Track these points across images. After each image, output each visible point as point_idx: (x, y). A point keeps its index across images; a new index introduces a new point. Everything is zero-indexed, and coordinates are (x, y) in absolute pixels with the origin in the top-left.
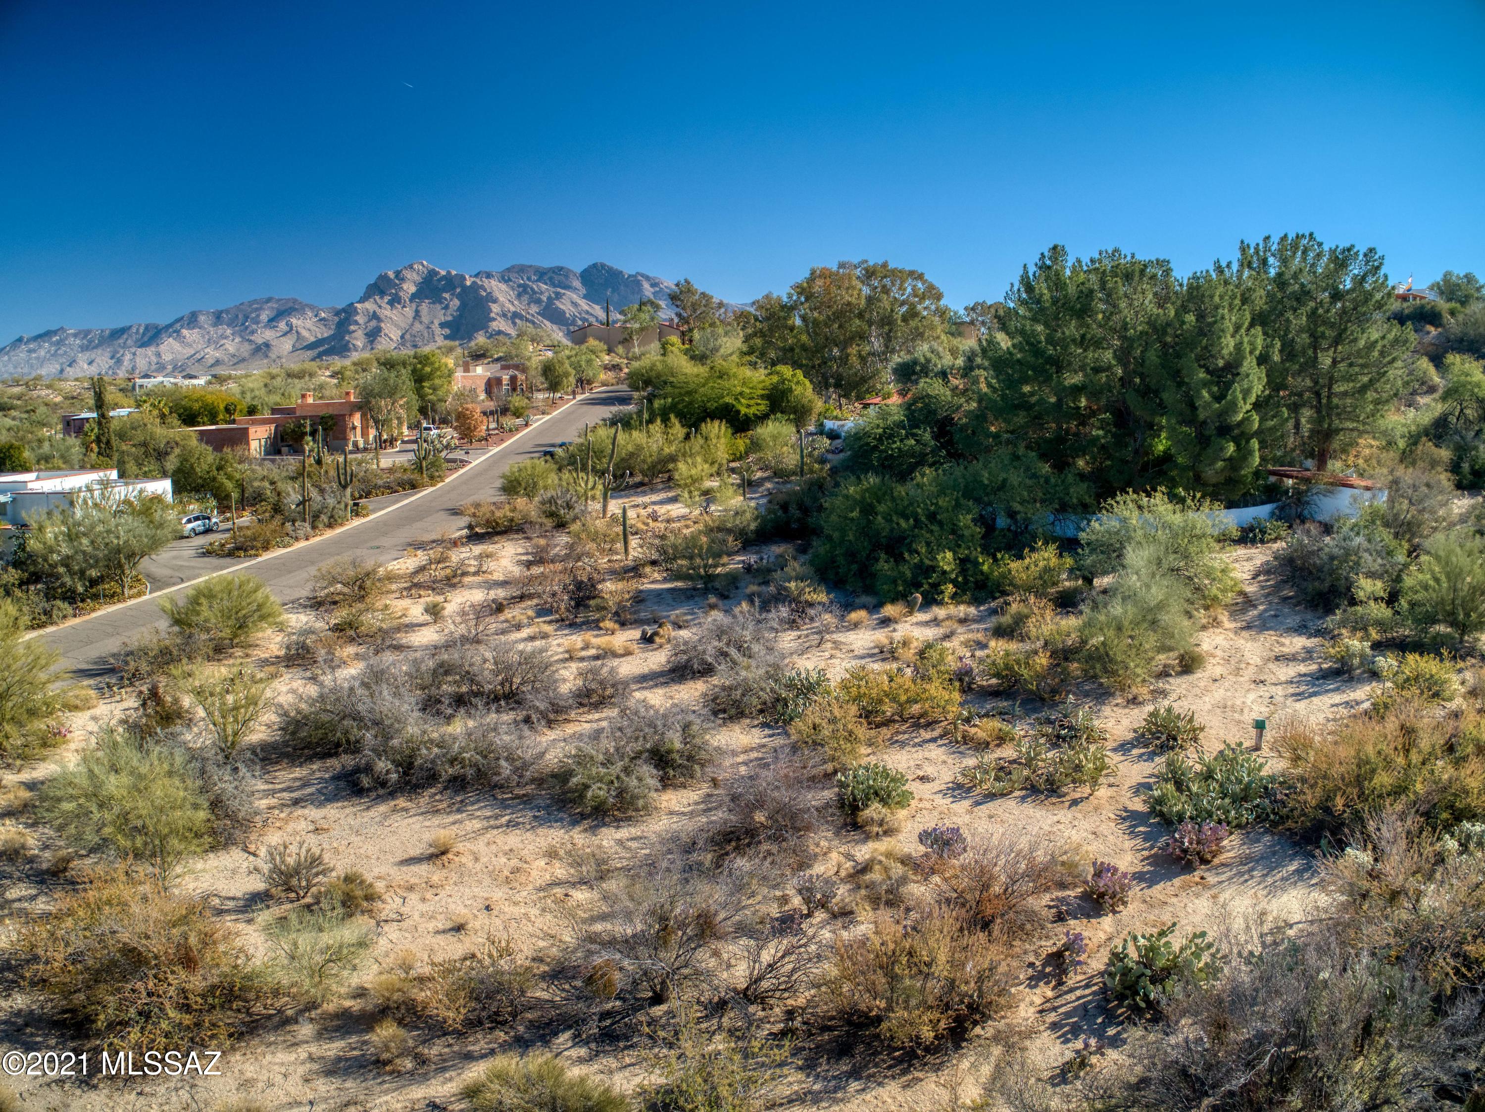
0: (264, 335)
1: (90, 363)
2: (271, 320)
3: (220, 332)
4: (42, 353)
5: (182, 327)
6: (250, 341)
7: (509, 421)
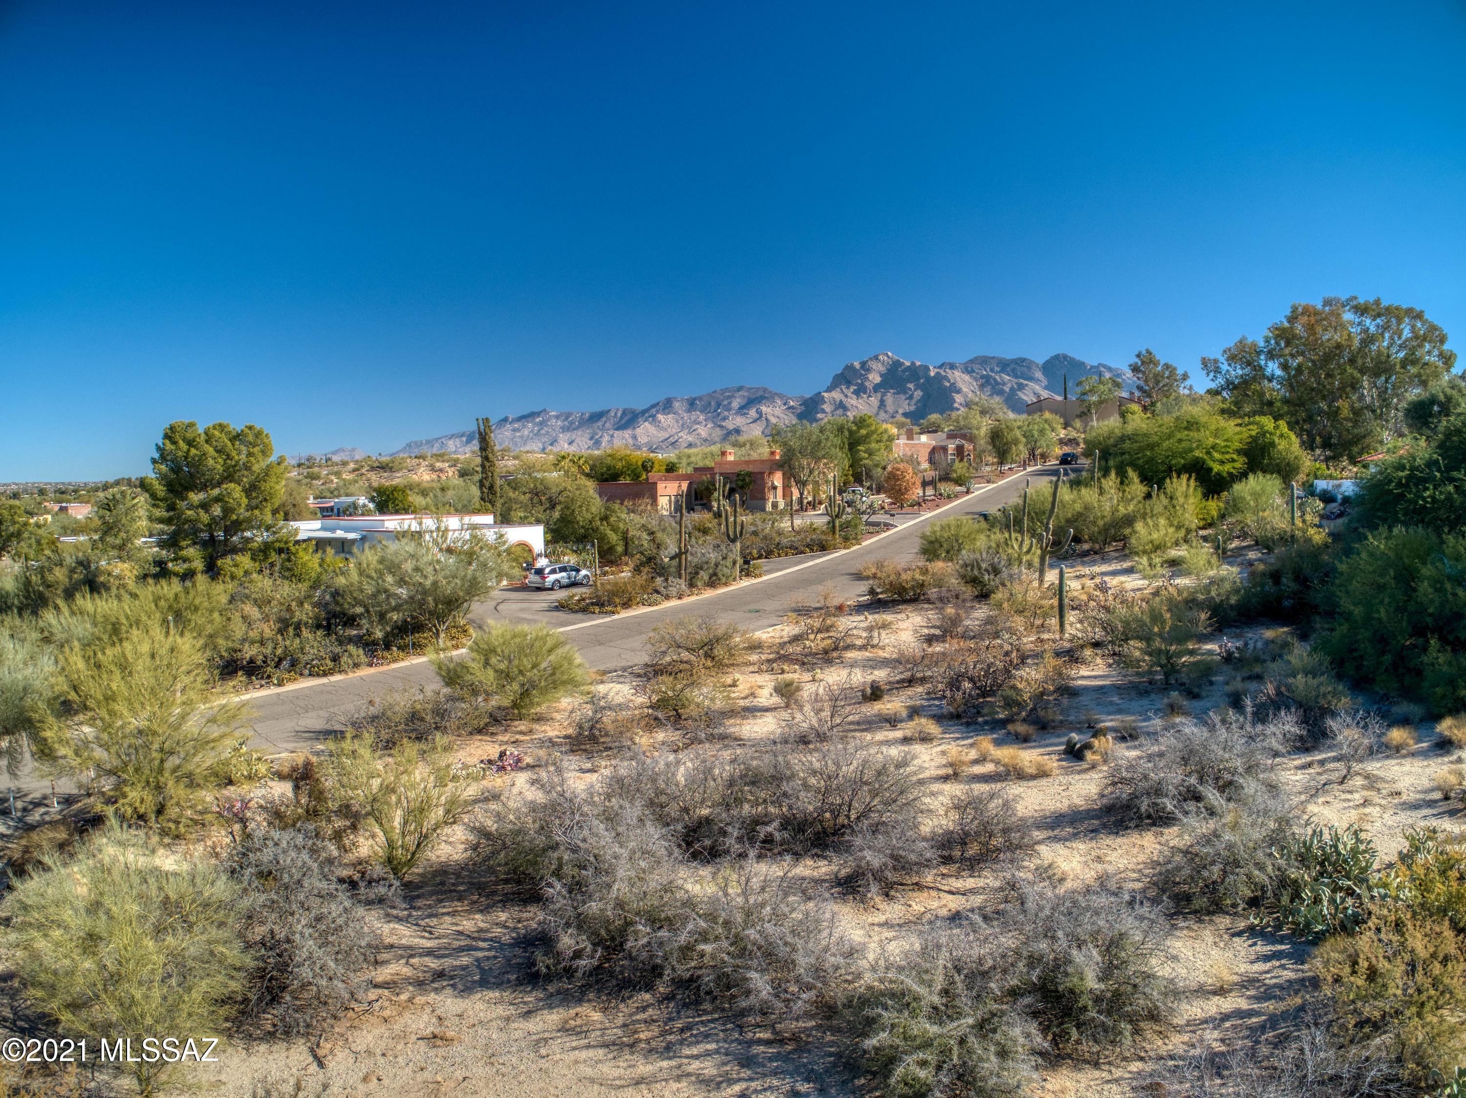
0: (735, 421)
1: (570, 443)
2: (742, 408)
3: (693, 418)
4: (526, 432)
5: (658, 412)
6: (721, 427)
7: (945, 488)
